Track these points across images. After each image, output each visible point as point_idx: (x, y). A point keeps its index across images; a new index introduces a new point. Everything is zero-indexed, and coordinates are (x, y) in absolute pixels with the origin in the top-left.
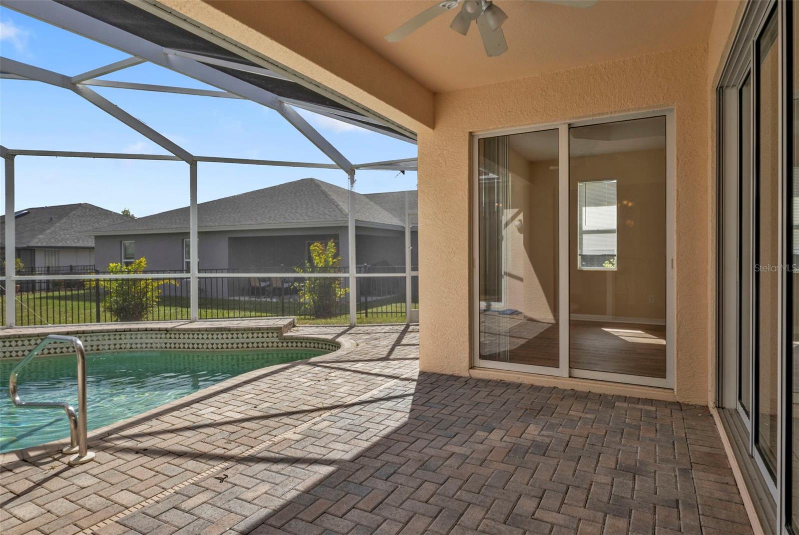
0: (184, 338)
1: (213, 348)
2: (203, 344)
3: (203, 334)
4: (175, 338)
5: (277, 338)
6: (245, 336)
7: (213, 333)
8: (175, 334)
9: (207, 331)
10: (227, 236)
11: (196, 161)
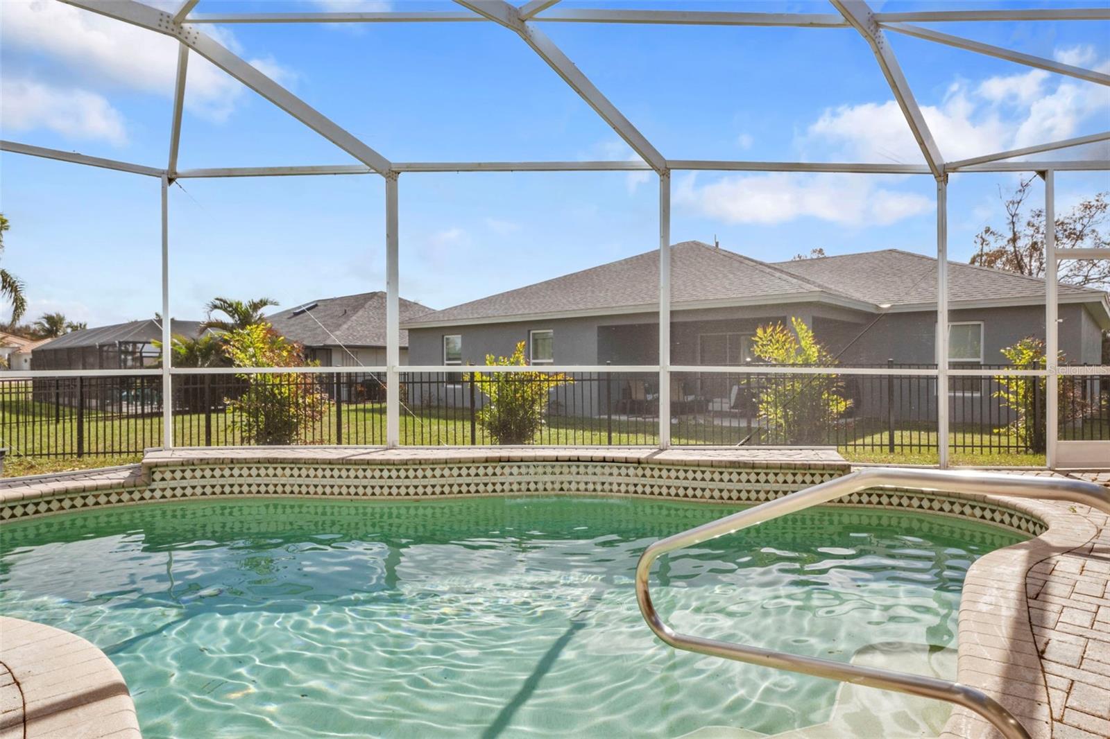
0: (669, 477)
1: (722, 498)
2: (703, 490)
3: (703, 472)
4: (652, 476)
6: (781, 478)
7: (723, 470)
8: (652, 469)
9: (712, 466)
10: (596, 325)
11: (669, 169)
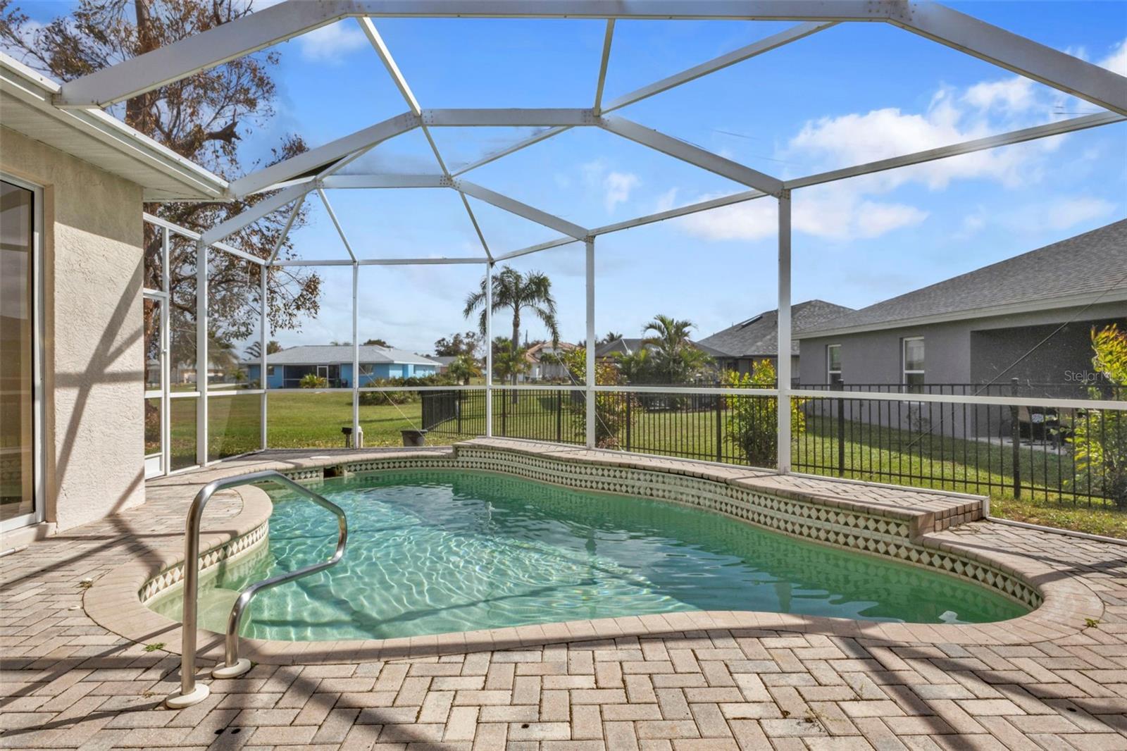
0: (748, 501)
1: (786, 529)
3: (772, 500)
4: (737, 498)
5: (907, 540)
7: (788, 500)
8: (737, 491)
9: (777, 495)
10: (967, 331)
11: (789, 190)
